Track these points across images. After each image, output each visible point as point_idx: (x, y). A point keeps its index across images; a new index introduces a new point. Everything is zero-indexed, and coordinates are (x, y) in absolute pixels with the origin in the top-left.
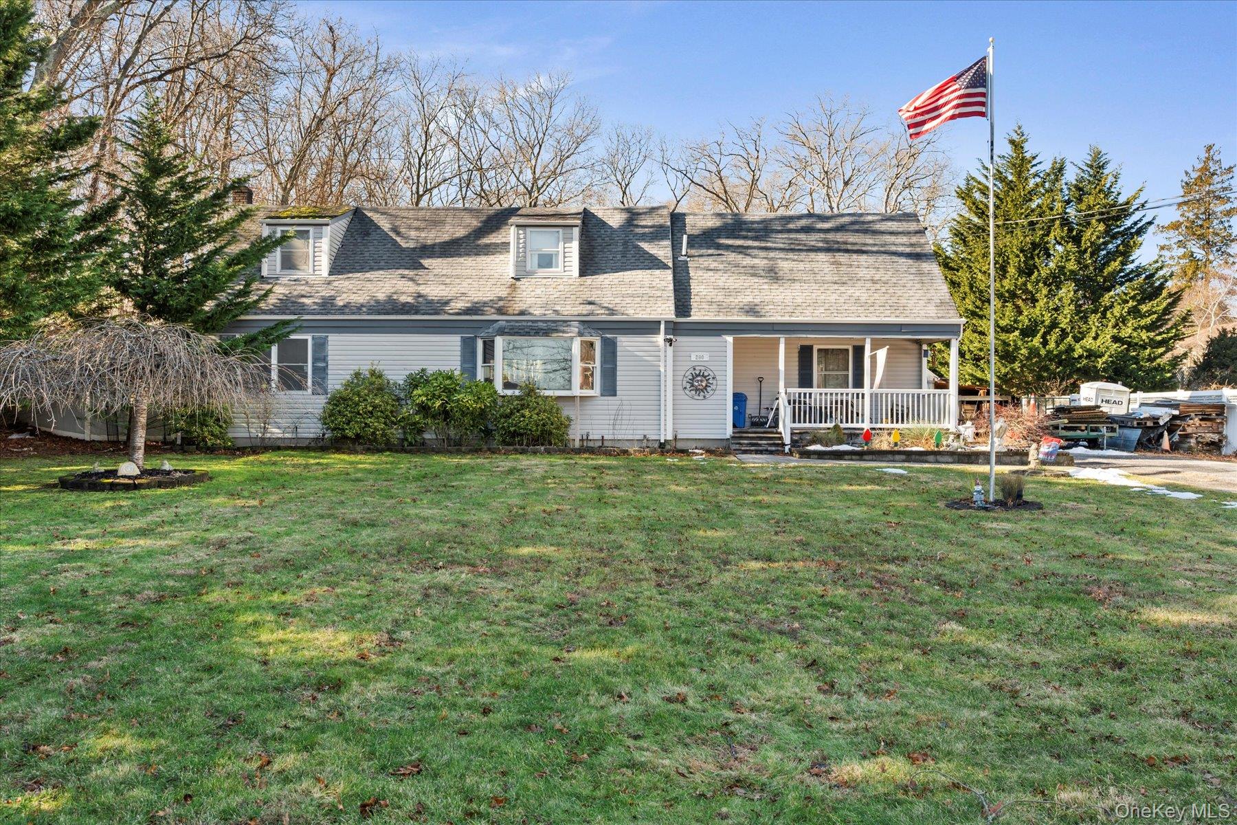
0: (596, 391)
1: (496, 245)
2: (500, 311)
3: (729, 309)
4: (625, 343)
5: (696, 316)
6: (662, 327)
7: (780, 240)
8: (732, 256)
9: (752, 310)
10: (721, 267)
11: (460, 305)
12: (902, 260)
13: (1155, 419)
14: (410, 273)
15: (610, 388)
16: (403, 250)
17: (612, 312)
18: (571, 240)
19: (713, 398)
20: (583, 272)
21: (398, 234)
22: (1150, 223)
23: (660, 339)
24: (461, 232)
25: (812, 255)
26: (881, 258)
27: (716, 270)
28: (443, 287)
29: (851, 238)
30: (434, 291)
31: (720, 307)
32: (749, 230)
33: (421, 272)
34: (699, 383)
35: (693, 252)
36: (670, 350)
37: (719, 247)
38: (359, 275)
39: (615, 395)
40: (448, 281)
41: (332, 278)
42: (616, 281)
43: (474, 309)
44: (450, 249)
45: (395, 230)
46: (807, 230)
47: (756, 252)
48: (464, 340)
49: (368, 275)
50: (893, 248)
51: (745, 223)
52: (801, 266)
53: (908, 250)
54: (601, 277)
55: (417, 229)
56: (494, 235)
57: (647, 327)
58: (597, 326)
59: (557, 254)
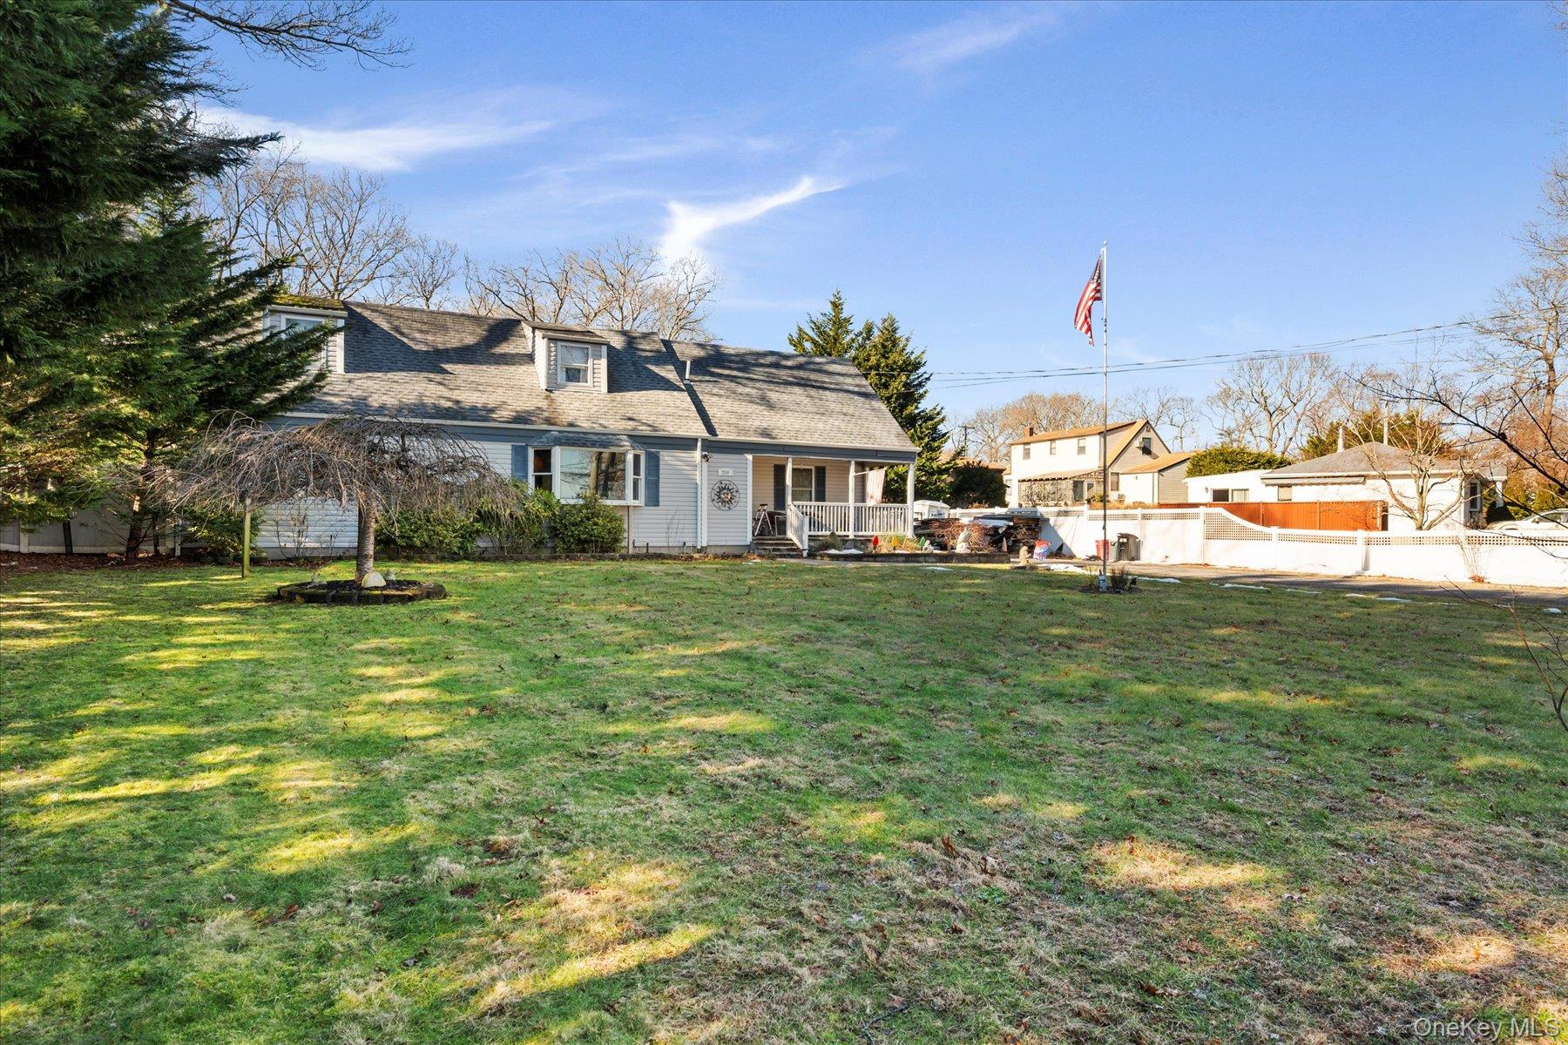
0: (641, 502)
1: (513, 356)
2: (548, 421)
3: (746, 431)
4: (667, 457)
5: (722, 436)
6: (699, 444)
7: (759, 373)
8: (727, 384)
9: (765, 433)
10: (722, 392)
11: (505, 414)
12: (856, 398)
13: (996, 529)
14: (438, 377)
15: (653, 500)
16: (416, 352)
17: (655, 429)
18: (600, 357)
19: (736, 509)
20: (610, 390)
21: (402, 334)
22: (928, 379)
23: (697, 454)
24: (470, 340)
25: (790, 388)
26: (841, 394)
27: (720, 396)
28: (479, 394)
29: (813, 376)
30: (470, 398)
31: (740, 431)
32: (731, 362)
33: (447, 376)
34: (724, 495)
35: (693, 377)
36: (705, 465)
37: (712, 374)
38: (380, 374)
39: (657, 505)
40: (480, 388)
41: (351, 375)
42: (643, 399)
43: (520, 418)
44: (465, 355)
45: (397, 329)
46: (777, 366)
47: (744, 381)
48: (515, 448)
49: (390, 375)
50: (846, 387)
51: (724, 355)
52: (785, 397)
53: (856, 389)
54: (628, 395)
55: (421, 331)
56: (504, 345)
57: (686, 444)
58: (643, 440)
59: (586, 370)
